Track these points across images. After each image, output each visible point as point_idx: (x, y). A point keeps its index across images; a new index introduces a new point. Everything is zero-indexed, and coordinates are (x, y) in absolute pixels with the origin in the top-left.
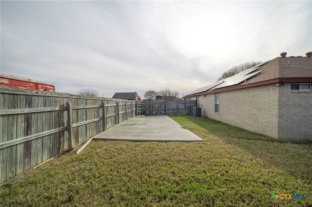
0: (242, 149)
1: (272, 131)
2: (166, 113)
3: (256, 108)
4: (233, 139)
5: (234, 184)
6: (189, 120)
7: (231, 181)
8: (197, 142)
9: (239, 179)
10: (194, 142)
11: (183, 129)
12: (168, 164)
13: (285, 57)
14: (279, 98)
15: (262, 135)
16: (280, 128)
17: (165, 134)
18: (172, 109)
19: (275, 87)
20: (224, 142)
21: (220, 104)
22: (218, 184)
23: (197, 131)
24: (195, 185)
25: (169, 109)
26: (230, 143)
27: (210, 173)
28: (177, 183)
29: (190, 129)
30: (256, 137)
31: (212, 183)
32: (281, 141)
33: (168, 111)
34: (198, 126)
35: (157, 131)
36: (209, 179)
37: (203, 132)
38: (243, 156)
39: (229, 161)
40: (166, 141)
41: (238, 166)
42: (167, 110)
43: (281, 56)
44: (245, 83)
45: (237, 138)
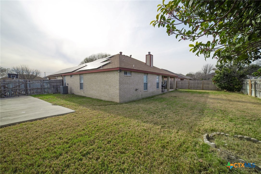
0: (102, 112)
1: (117, 98)
2: (27, 93)
3: (108, 85)
4: (96, 107)
5: (102, 130)
6: (58, 98)
7: (101, 129)
8: (71, 114)
9: (104, 127)
10: (69, 114)
11: (54, 106)
12: (53, 134)
13: (121, 55)
14: (119, 79)
15: (112, 102)
16: (120, 96)
17: (37, 113)
18: (36, 89)
19: (118, 73)
20: (90, 109)
21: (84, 83)
22: (94, 133)
23: (68, 105)
24: (80, 138)
25: (31, 88)
26: (94, 110)
27: (87, 129)
28: (66, 143)
29: (62, 105)
30: (109, 103)
31: (91, 134)
32: (121, 103)
33: (30, 91)
34: (68, 101)
35: (24, 112)
36: (88, 132)
37: (73, 106)
38: (104, 115)
39: (97, 120)
40: (40, 119)
41: (102, 121)
42: (28, 90)
43: (120, 54)
44: (101, 68)
45: (98, 106)
